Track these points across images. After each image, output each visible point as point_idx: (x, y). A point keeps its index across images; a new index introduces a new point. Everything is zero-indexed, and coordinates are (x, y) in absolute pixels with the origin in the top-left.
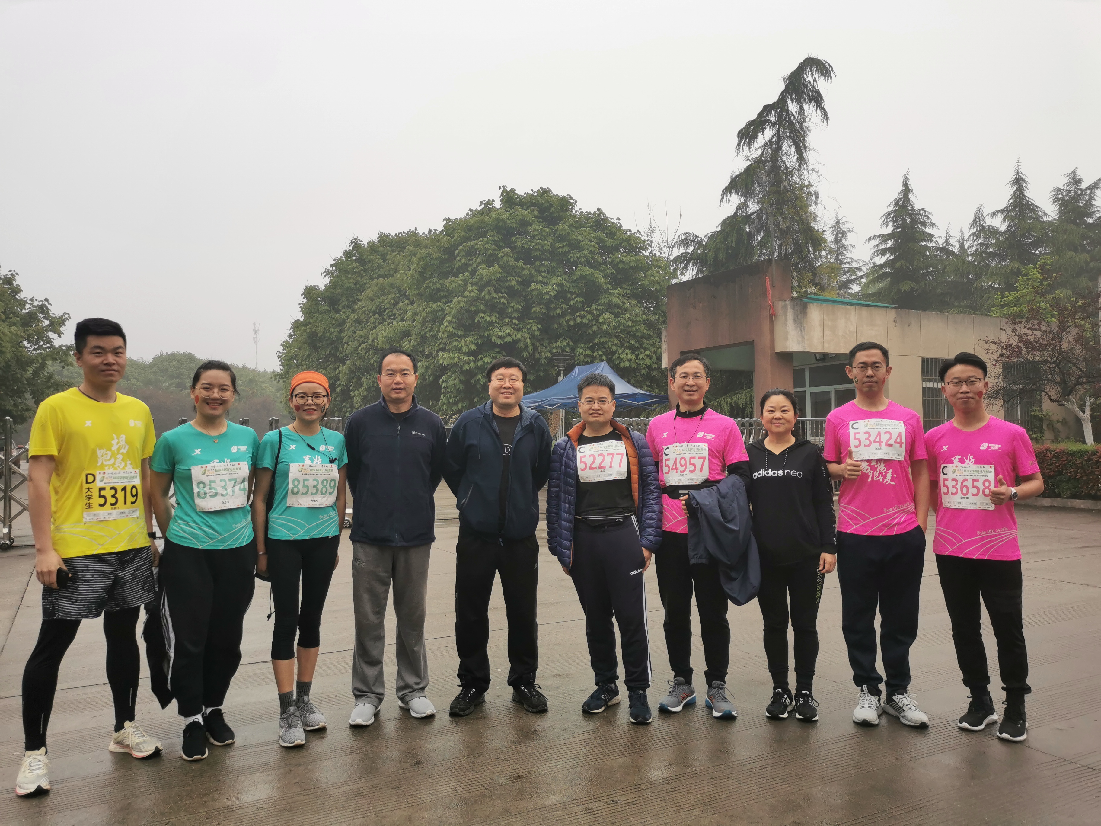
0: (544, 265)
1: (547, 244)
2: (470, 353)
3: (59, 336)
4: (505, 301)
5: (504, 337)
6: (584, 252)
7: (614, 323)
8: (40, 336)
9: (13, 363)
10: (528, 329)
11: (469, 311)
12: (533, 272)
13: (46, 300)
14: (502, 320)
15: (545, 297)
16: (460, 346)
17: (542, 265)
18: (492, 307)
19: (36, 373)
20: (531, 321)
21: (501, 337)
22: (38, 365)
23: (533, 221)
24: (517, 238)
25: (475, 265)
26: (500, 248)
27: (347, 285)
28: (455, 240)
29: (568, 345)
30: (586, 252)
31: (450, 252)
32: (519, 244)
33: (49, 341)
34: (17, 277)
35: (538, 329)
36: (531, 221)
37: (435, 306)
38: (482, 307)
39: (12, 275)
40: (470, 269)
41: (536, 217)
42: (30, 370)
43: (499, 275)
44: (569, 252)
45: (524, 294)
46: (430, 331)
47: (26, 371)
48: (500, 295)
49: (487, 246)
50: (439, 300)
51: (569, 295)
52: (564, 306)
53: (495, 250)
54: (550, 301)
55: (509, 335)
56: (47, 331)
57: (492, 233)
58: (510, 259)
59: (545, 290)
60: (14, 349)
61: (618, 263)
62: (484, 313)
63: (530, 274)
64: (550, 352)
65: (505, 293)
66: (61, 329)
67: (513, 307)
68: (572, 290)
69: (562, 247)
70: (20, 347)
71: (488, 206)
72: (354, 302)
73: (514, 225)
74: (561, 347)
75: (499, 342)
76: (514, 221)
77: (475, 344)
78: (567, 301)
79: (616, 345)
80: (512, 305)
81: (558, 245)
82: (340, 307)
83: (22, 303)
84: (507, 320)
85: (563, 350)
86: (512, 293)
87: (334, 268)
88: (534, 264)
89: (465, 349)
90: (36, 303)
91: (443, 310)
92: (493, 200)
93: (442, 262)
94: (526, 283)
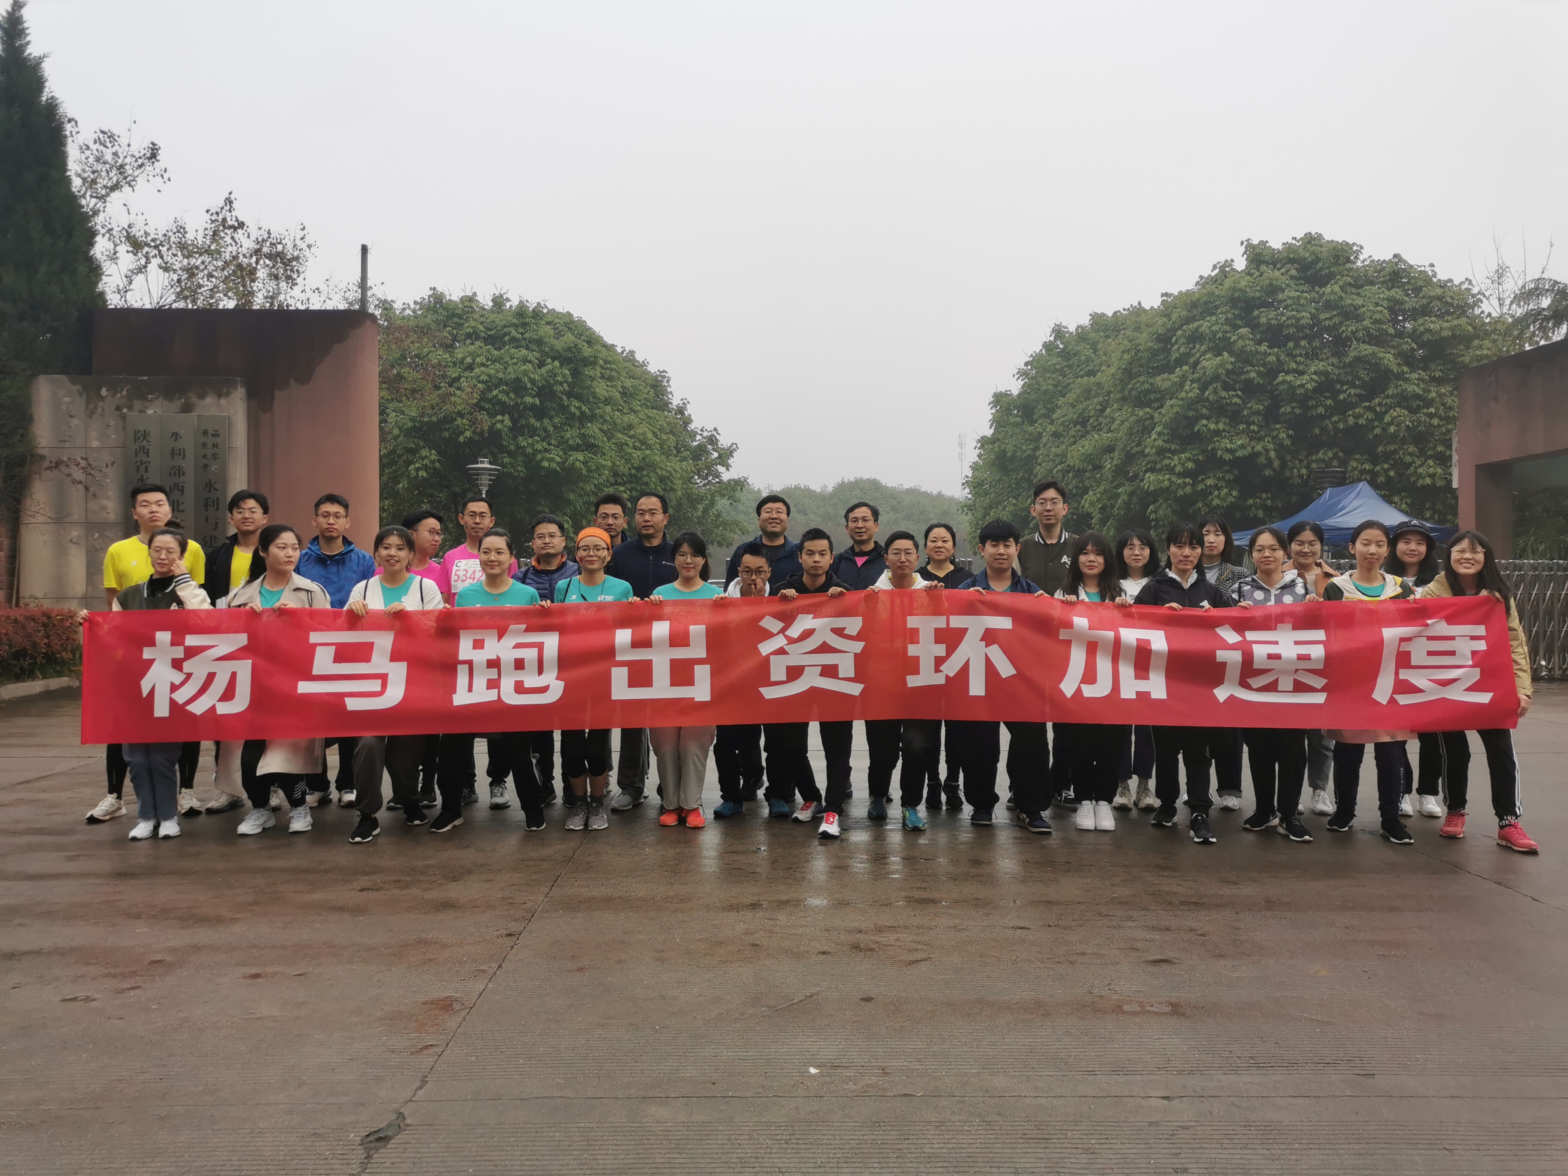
0: (1301, 347)
1: (1305, 317)
2: (1186, 474)
3: (728, 469)
4: (1238, 401)
5: (1236, 451)
6: (1365, 323)
7: (1407, 423)
8: (709, 470)
9: (685, 502)
10: (1273, 438)
11: (1186, 418)
12: (1283, 357)
13: (715, 429)
14: (1235, 427)
15: (1298, 391)
16: (1172, 465)
17: (1297, 346)
18: (1220, 410)
19: (705, 511)
20: (1278, 426)
21: (1231, 451)
22: (707, 502)
23: (1288, 285)
24: (1261, 312)
25: (1198, 355)
26: (1236, 327)
27: (1044, 388)
28: (1174, 323)
29: (1335, 456)
30: (1366, 323)
31: (1165, 340)
32: (1263, 320)
33: (718, 476)
34: (688, 406)
35: (1289, 436)
36: (1283, 286)
37: (1141, 413)
38: (1204, 411)
39: (684, 403)
40: (1192, 360)
41: (1292, 278)
42: (701, 507)
43: (1230, 367)
44: (1341, 323)
45: (1269, 389)
46: (1137, 446)
47: (695, 509)
48: (1231, 393)
49: (1214, 328)
50: (1149, 404)
51: (1338, 386)
52: (1329, 402)
53: (1227, 332)
54: (1306, 397)
55: (1243, 447)
56: (716, 464)
57: (1224, 309)
58: (1247, 342)
59: (1299, 383)
60: (685, 486)
61: (1422, 333)
62: (1208, 420)
63: (1278, 360)
64: (1308, 467)
65: (1239, 390)
66: (729, 461)
67: (1251, 408)
68: (1343, 377)
69: (1330, 319)
70: (691, 483)
71: (1225, 270)
72: (1053, 410)
73: (1258, 294)
74: (1323, 461)
75: (1227, 457)
76: (1258, 288)
77: (1194, 461)
78: (1335, 393)
79: (1411, 454)
80: (1249, 405)
81: (1323, 316)
82: (1035, 417)
83: (693, 435)
84: (1242, 427)
85: (1328, 464)
86: (1250, 389)
87: (1029, 367)
88: (1285, 345)
89: (1179, 469)
90: (705, 434)
91: (1152, 417)
92: (1232, 261)
93: (1154, 353)
94: (1272, 372)
